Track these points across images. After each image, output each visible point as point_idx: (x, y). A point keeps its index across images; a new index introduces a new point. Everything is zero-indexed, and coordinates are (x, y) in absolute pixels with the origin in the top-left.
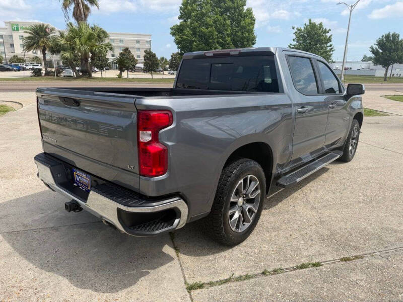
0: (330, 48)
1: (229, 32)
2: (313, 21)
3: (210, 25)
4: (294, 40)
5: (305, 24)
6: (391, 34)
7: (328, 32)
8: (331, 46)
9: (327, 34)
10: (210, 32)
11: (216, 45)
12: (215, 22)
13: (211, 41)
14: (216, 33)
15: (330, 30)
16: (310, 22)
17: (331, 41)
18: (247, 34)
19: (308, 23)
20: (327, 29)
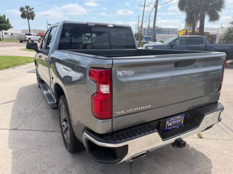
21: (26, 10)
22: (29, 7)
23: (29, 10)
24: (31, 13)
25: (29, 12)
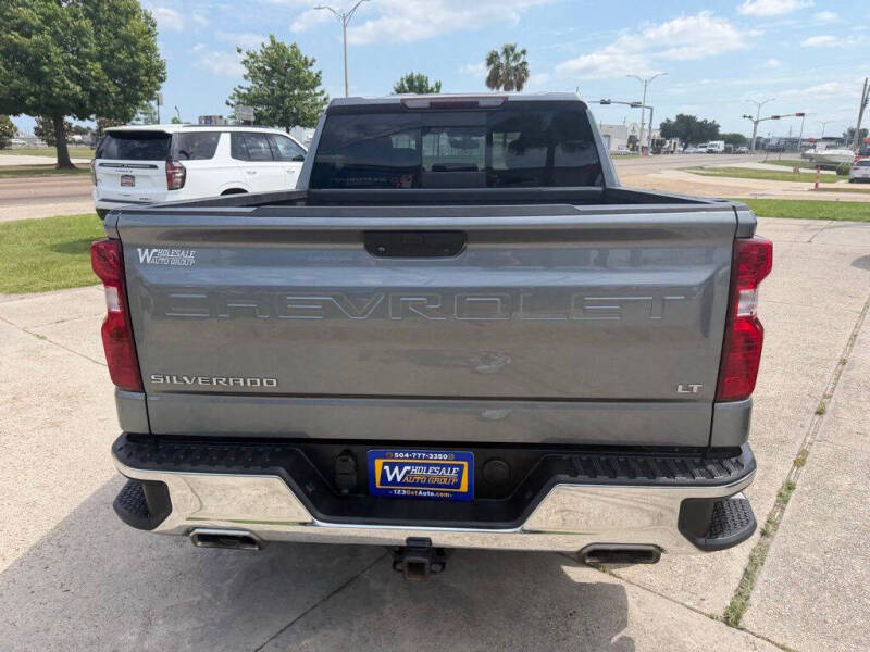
0: (322, 98)
1: (93, 49)
2: (278, 41)
3: (32, 27)
4: (245, 77)
5: (263, 45)
6: (415, 75)
7: (311, 65)
8: (322, 92)
9: (310, 69)
10: (38, 44)
11: (63, 81)
12: (48, 20)
13: (46, 69)
14: (55, 50)
15: (314, 60)
16: (273, 42)
17: (320, 84)
18: (143, 56)
19: (268, 44)
20: (310, 60)
21: (503, 60)
22: (513, 49)
23: (511, 58)
24: (516, 69)
25: (514, 64)
